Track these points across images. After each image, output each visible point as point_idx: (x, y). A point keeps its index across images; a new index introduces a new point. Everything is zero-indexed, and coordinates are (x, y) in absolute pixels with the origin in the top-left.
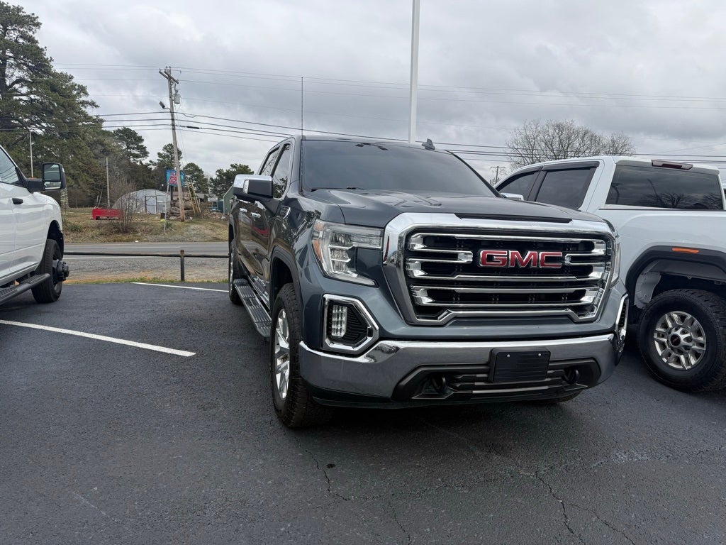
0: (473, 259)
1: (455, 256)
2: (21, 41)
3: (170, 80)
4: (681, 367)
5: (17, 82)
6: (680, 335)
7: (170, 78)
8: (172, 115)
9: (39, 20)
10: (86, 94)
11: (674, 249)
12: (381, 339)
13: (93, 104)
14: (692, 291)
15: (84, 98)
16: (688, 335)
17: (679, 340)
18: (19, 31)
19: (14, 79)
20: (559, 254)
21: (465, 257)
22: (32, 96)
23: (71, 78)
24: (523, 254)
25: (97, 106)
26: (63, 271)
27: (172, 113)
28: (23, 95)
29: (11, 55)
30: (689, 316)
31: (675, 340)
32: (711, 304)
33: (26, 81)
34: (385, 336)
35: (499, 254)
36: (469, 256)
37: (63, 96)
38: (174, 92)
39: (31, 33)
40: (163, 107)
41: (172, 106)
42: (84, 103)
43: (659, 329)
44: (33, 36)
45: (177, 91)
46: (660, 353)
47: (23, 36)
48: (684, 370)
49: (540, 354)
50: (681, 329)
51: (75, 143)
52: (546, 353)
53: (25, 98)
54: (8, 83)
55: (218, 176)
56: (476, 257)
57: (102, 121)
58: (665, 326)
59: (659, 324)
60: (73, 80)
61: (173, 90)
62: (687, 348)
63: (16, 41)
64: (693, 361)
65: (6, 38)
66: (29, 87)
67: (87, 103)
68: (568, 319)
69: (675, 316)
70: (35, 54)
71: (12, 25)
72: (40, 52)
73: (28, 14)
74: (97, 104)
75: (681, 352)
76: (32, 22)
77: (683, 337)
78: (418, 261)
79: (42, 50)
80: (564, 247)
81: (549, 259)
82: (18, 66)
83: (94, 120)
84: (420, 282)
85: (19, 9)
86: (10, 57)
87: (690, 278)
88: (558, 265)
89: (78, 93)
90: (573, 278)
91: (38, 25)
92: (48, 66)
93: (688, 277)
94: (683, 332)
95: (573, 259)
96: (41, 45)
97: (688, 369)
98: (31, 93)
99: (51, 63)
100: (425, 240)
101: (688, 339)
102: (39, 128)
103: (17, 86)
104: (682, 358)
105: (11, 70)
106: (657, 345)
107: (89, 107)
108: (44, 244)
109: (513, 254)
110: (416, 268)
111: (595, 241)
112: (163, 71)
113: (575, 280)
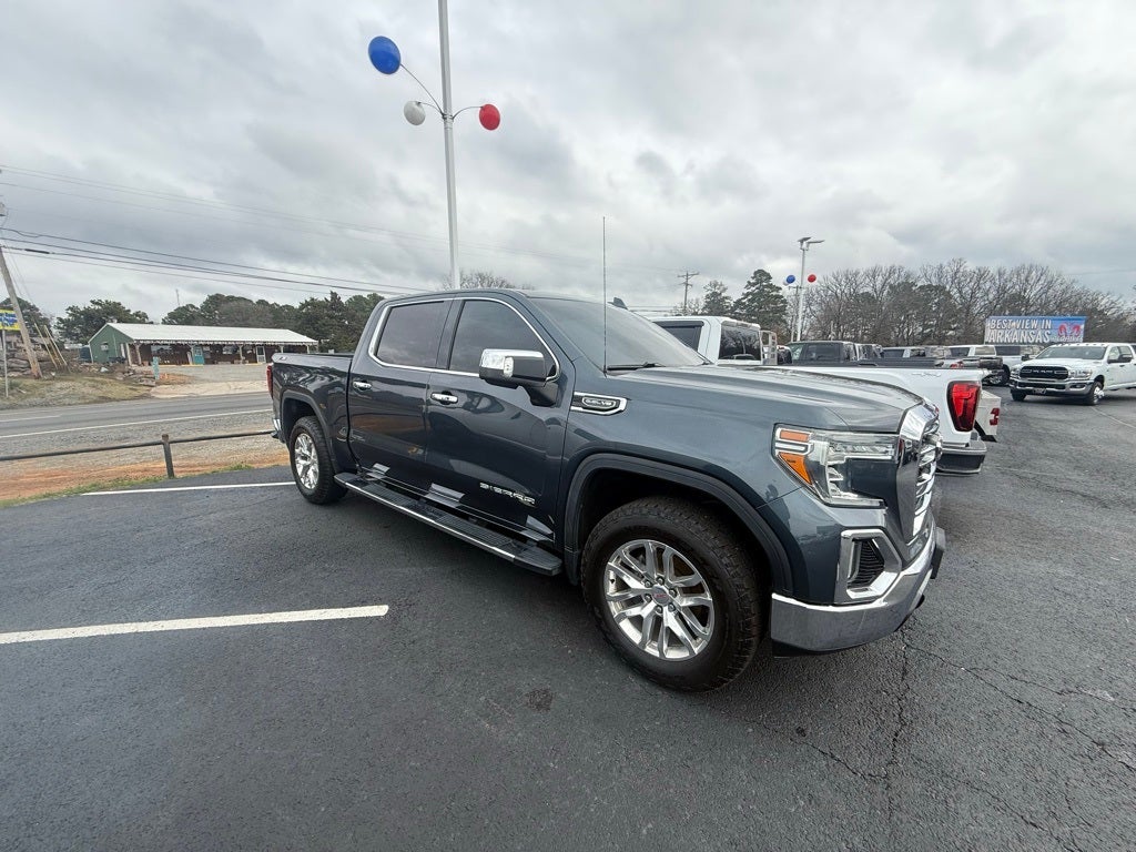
55: (70, 315)
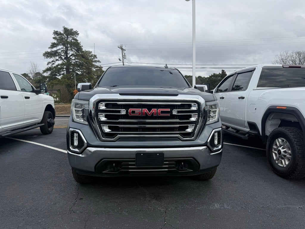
0: (126, 112)
1: (119, 112)
2: (73, 41)
3: (122, 50)
4: (282, 166)
5: (71, 56)
6: (281, 150)
7: (122, 49)
8: (123, 63)
9: (78, 32)
10: (97, 58)
11: (277, 107)
12: (88, 147)
13: (99, 61)
14: (286, 128)
15: (96, 59)
16: (285, 150)
17: (280, 152)
18: (72, 37)
19: (70, 54)
20: (169, 110)
21: (123, 112)
22: (76, 60)
23: (91, 52)
24: (150, 110)
25: (100, 62)
26: (52, 123)
27: (123, 62)
28: (73, 60)
29: (69, 46)
30: (285, 140)
31: (279, 152)
32: (293, 134)
33: (74, 55)
34: (89, 145)
35: (138, 110)
36: (124, 111)
37: (86, 59)
38: (124, 54)
39: (75, 38)
40: (120, 60)
41: (123, 60)
42: (95, 61)
43: (275, 147)
44: (77, 38)
45: (125, 54)
46: (275, 158)
47: (74, 39)
48: (283, 167)
49: (158, 154)
50: (282, 147)
51: (90, 76)
52: (162, 154)
53: (74, 61)
54: (68, 56)
56: (127, 112)
57: (102, 67)
58: (276, 145)
59: (274, 144)
60: (92, 53)
61: (123, 53)
62: (285, 156)
63: (71, 41)
64: (287, 163)
65: (68, 40)
66: (75, 57)
67: (97, 61)
68: (177, 139)
69: (280, 140)
70: (77, 45)
71: (70, 35)
72: (79, 44)
73: (75, 31)
74: (100, 61)
75: (282, 158)
76: (76, 33)
77: (282, 150)
78: (104, 114)
79: (79, 43)
80: (173, 107)
81: (162, 112)
82: (71, 50)
83: (99, 67)
84: (104, 123)
85: (72, 30)
86: (69, 47)
87: (293, 121)
88: (169, 115)
89: (94, 58)
90: (178, 120)
91: (78, 34)
92: (81, 49)
93: (292, 121)
94: (283, 148)
95: (178, 112)
96: (79, 42)
97: (285, 167)
98: (76, 59)
99: (82, 48)
100: (106, 105)
101: (285, 152)
102: (79, 72)
103: (71, 57)
104: (283, 161)
105: (69, 52)
106: (274, 154)
107: (98, 62)
108: (43, 113)
109: (144, 110)
110: (103, 117)
111: (193, 104)
112: (119, 47)
113: (178, 121)
